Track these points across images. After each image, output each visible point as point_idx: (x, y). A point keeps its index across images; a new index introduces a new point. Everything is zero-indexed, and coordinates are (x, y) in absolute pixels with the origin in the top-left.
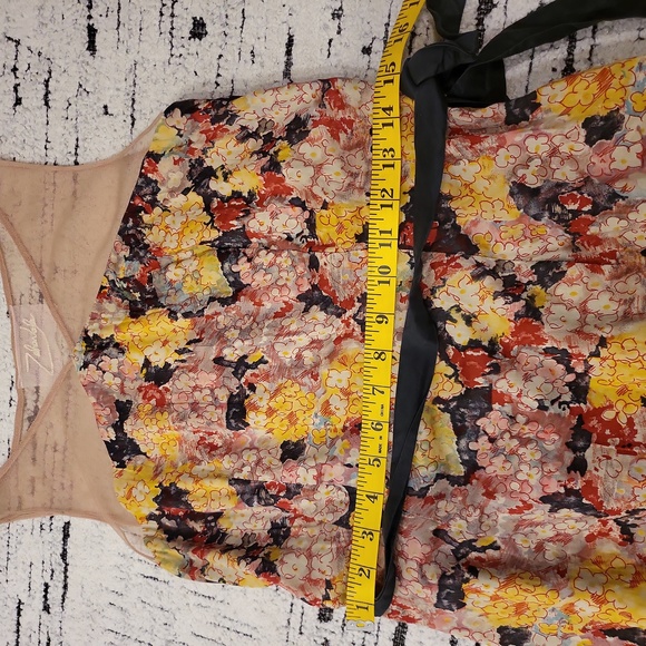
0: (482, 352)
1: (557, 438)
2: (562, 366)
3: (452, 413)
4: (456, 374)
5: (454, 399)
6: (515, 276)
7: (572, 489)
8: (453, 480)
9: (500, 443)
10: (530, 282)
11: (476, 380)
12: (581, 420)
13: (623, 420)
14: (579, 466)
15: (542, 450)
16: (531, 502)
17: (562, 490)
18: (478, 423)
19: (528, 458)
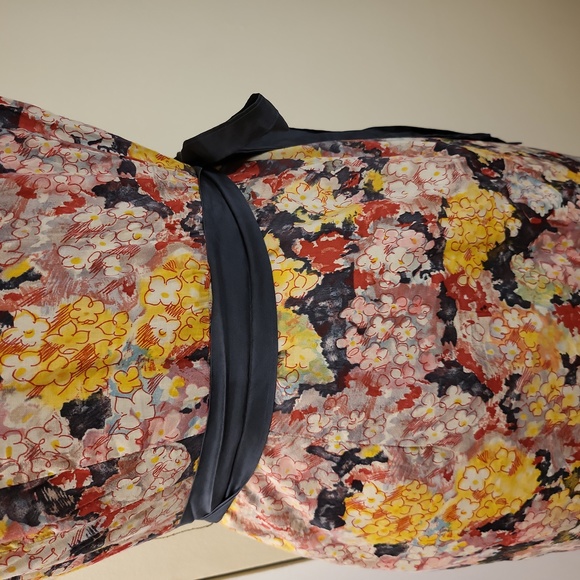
0: (337, 236)
1: (428, 310)
2: (421, 234)
3: (310, 312)
4: (307, 265)
5: (310, 294)
6: (347, 169)
7: (449, 361)
8: (324, 390)
9: (371, 332)
10: (363, 170)
11: (336, 262)
12: (444, 288)
13: (473, 284)
14: (450, 336)
15: (416, 325)
16: (418, 384)
17: (441, 365)
18: (343, 315)
19: (404, 338)
